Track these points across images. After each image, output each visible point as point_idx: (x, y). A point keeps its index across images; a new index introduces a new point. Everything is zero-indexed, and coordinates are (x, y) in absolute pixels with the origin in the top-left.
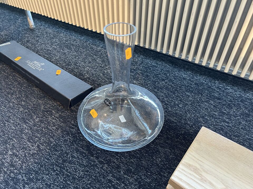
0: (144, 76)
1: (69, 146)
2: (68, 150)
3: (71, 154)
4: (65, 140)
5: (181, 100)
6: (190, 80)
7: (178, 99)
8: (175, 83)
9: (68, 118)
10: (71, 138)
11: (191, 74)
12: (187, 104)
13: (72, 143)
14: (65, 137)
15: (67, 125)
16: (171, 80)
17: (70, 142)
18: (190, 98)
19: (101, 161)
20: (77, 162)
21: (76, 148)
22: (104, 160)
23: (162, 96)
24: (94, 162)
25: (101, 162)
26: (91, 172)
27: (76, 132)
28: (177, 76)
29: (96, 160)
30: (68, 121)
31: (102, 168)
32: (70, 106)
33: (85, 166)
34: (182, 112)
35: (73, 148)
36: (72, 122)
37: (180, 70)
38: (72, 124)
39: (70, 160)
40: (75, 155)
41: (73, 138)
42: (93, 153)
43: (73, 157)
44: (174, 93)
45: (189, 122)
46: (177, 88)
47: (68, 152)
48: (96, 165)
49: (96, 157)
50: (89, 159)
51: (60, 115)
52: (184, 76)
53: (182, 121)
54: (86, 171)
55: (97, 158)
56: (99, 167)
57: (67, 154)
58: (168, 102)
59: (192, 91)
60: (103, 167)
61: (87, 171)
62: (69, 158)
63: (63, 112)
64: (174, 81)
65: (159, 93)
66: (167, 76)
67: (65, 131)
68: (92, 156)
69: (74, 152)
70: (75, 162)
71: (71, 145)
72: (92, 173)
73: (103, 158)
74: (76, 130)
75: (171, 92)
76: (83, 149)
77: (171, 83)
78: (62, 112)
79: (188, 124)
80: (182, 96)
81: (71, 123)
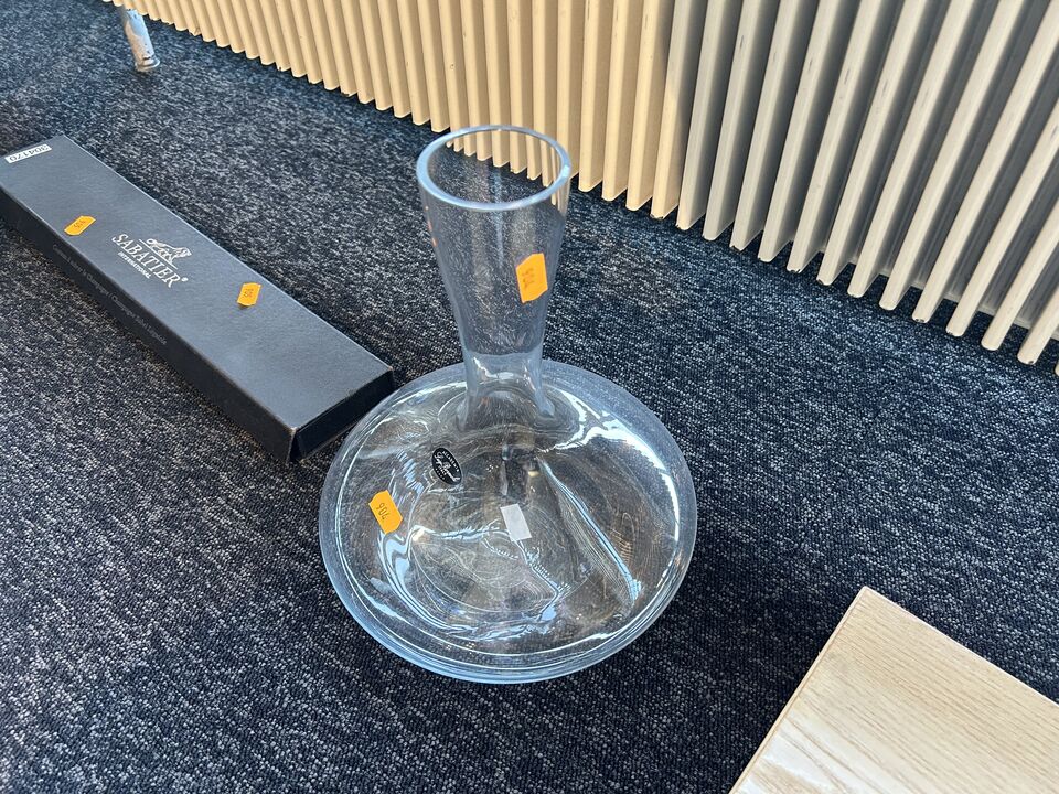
0: (621, 316)
1: (283, 643)
2: (280, 662)
3: (291, 681)
4: (268, 612)
5: (778, 439)
6: (827, 337)
7: (764, 430)
8: (760, 353)
9: (282, 511)
10: (291, 604)
11: (834, 307)
13: (297, 628)
14: (267, 602)
15: (279, 541)
16: (741, 338)
17: (288, 622)
18: (823, 430)
19: (414, 717)
20: (315, 717)
21: (312, 650)
22: (426, 711)
23: (698, 416)
24: (386, 719)
25: (414, 724)
26: (368, 765)
27: (313, 579)
28: (773, 317)
29: (393, 714)
30: (285, 526)
31: (415, 748)
32: (296, 455)
33: (346, 739)
34: (780, 497)
35: (300, 654)
36: (301, 531)
37: (786, 287)
38: (298, 539)
39: (285, 705)
40: (305, 685)
41: (300, 603)
42: (381, 678)
43: (297, 692)
44: (752, 402)
45: (807, 547)
46: (767, 376)
47: (279, 668)
48: (391, 737)
49: (393, 697)
50: (362, 704)
51: (250, 495)
52: (802, 315)
53: (779, 539)
54: (348, 761)
55: (399, 701)
56: (406, 744)
57: (275, 680)
58: (721, 444)
59: (834, 394)
60: (419, 743)
61: (354, 762)
62: (282, 699)
63: (264, 480)
64: (756, 339)
65: (682, 399)
66: (724, 315)
67: (269, 571)
68: (379, 693)
69: (304, 671)
70: (306, 718)
71: (293, 639)
72: (374, 770)
73: (424, 701)
74: (313, 566)
75: (739, 395)
76: (339, 657)
77: (739, 353)
78: (258, 482)
79: (803, 557)
80: (788, 416)
81: (294, 532)
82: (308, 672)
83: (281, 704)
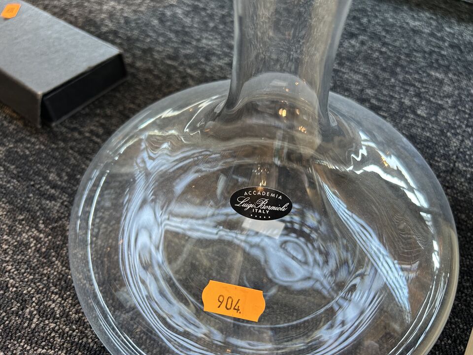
1: (33, 269)
2: (30, 286)
3: (40, 303)
4: (21, 243)
10: (42, 235)
12: (441, 107)
13: (46, 255)
14: (20, 234)
15: (33, 185)
17: (38, 250)
20: (62, 335)
21: (60, 273)
27: (62, 213)
30: (38, 173)
32: (46, 119)
35: (49, 278)
36: (52, 176)
38: (49, 183)
39: (33, 326)
40: (53, 306)
41: (49, 235)
43: (45, 313)
47: (29, 292)
57: (24, 303)
62: (31, 320)
67: (22, 209)
69: (53, 293)
70: (54, 337)
71: (42, 265)
74: (62, 203)
82: (56, 294)
83: (29, 325)
